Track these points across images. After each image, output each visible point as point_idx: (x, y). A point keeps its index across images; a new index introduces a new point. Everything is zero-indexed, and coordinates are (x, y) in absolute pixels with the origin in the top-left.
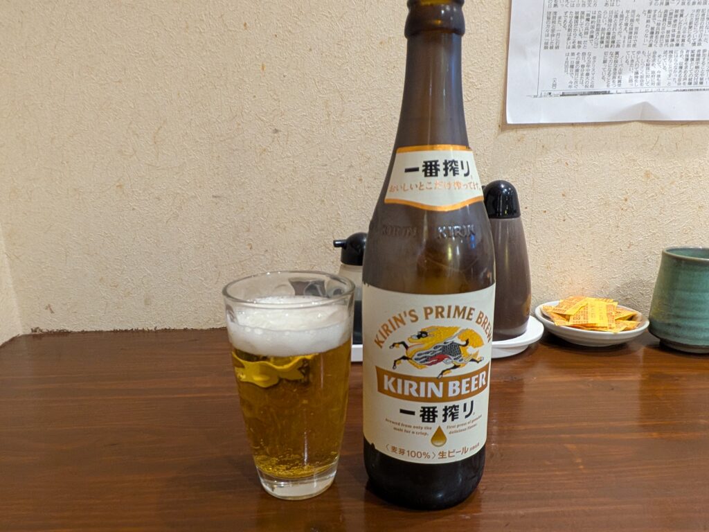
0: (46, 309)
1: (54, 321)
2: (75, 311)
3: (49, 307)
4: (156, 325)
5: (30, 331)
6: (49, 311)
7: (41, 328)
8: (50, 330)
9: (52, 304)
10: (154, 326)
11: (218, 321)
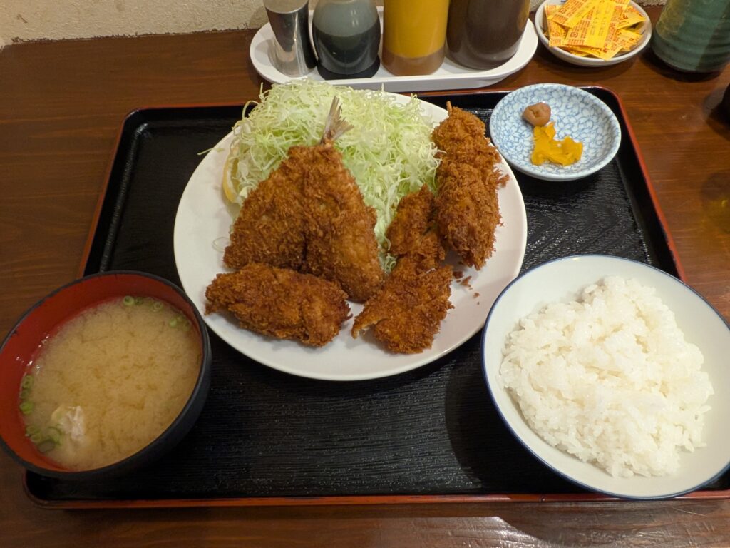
0: (18, 19)
1: (32, 31)
2: (48, 19)
3: (19, 17)
4: (137, 30)
5: (12, 41)
6: (21, 21)
7: (21, 38)
8: (30, 39)
9: (21, 14)
10: (135, 31)
11: (200, 25)
